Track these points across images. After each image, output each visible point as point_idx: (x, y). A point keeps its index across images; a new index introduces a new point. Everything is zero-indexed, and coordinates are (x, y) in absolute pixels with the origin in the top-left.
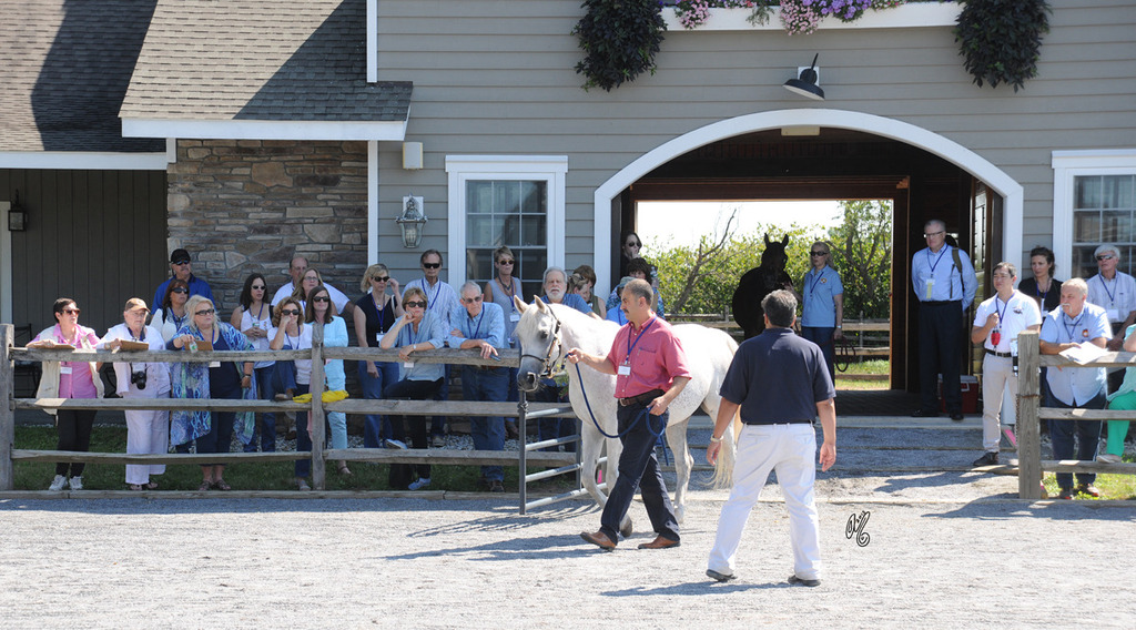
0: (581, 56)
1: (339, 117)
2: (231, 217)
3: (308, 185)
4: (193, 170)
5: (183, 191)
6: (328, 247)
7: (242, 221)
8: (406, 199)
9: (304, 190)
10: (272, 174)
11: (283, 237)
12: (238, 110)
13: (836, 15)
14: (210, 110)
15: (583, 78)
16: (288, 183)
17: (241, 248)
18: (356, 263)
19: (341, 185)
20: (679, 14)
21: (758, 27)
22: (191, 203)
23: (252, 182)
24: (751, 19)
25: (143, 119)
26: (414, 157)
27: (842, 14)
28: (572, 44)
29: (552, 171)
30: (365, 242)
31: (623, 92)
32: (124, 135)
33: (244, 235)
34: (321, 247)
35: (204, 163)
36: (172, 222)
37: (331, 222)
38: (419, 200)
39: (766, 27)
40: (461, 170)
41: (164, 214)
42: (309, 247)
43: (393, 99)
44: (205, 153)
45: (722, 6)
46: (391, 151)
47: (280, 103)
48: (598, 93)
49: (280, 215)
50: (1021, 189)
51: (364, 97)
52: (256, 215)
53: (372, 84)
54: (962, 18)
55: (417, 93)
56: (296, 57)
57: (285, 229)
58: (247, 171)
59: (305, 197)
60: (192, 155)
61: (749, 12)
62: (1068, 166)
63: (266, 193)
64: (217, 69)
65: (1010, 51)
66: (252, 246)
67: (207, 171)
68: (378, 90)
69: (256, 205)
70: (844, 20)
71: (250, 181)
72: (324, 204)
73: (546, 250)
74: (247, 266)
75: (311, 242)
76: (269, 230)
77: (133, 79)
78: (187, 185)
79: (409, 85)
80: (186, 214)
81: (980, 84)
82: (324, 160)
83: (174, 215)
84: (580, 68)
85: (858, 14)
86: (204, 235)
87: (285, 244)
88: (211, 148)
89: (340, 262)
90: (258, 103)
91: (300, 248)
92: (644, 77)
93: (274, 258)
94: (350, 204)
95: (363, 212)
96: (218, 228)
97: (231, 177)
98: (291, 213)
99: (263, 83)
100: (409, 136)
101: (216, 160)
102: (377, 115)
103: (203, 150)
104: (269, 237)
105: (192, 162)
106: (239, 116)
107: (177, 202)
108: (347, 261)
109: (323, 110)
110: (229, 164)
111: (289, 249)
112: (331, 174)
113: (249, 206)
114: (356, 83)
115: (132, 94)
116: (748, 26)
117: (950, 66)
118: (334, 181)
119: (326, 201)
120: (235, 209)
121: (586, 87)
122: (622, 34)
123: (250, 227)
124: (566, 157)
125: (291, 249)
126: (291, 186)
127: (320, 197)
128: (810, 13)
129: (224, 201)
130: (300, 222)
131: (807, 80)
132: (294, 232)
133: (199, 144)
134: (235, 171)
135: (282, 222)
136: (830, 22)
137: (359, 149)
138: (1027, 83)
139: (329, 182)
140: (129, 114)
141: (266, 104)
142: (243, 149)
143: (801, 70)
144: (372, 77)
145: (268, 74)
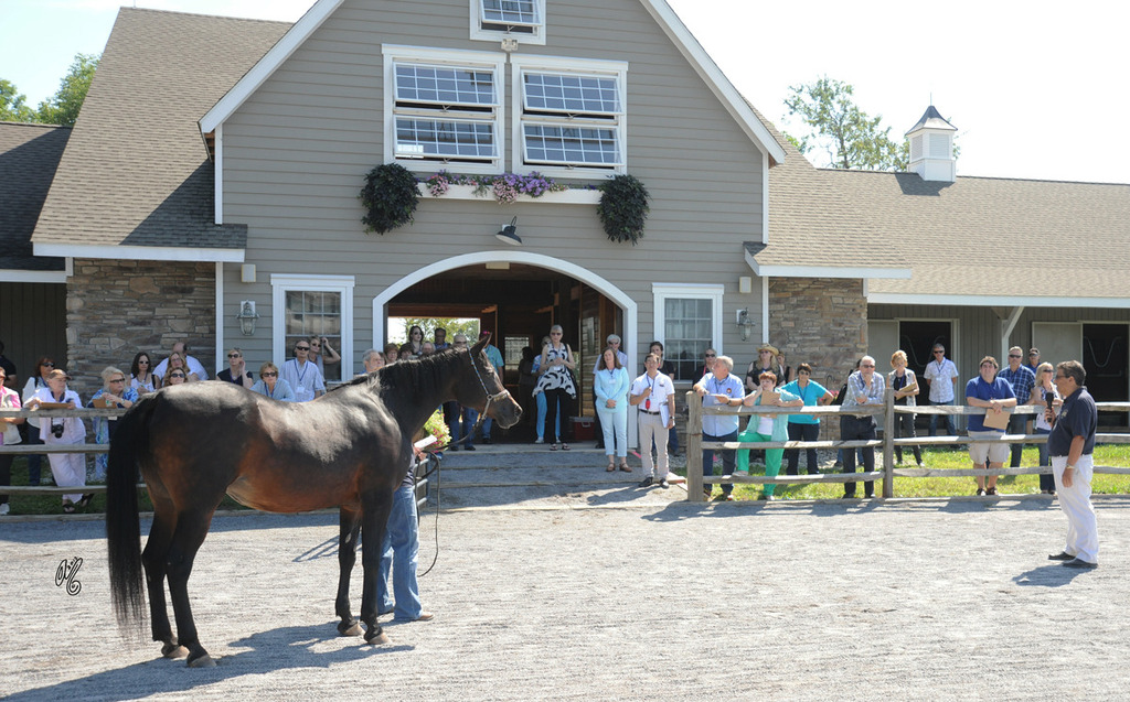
0: (364, 213)
1: (197, 245)
2: (114, 314)
3: (171, 293)
4: (86, 282)
5: (78, 296)
6: (186, 335)
7: (122, 317)
8: (243, 303)
9: (168, 296)
10: (144, 284)
11: (154, 329)
12: (122, 239)
13: (527, 193)
14: (102, 239)
15: (366, 226)
16: (156, 291)
17: (121, 335)
18: (206, 346)
19: (194, 293)
20: (429, 187)
21: (480, 198)
22: (85, 303)
23: (130, 291)
24: (475, 192)
25: (50, 243)
26: (249, 274)
27: (533, 193)
28: (358, 204)
29: (344, 286)
30: (213, 332)
31: (391, 236)
32: (35, 254)
33: (124, 326)
34: (180, 335)
35: (94, 277)
36: (69, 317)
37: (187, 318)
38: (253, 304)
39: (485, 198)
40: (281, 284)
41: (65, 312)
42: (171, 335)
43: (234, 235)
44: (95, 270)
45: (457, 183)
46: (233, 270)
47: (154, 236)
48: (375, 236)
49: (151, 313)
50: (636, 305)
51: (214, 233)
52: (132, 313)
53: (219, 225)
54: (603, 199)
55: (251, 232)
56: (161, 207)
57: (154, 322)
58: (126, 283)
59: (168, 301)
60: (85, 271)
61: (473, 188)
62: (662, 292)
63: (140, 298)
64: (106, 212)
65: (632, 220)
66: (130, 334)
67: (99, 282)
68: (223, 229)
69: (132, 306)
70: (534, 196)
71: (128, 289)
72: (182, 307)
73: (340, 338)
74: (126, 347)
75: (173, 331)
76: (142, 323)
77: (40, 217)
78: (81, 292)
79: (245, 227)
80: (80, 312)
81: (613, 240)
82: (182, 276)
83: (72, 313)
84: (365, 220)
85: (541, 193)
86: (94, 326)
87: (155, 333)
88: (100, 267)
89: (194, 345)
90: (138, 235)
91: (165, 335)
92: (406, 226)
93: (147, 342)
94: (202, 306)
95: (211, 312)
96: (105, 322)
97: (114, 287)
98: (159, 312)
99: (139, 223)
100: (247, 260)
101: (103, 275)
102: (225, 245)
103: (93, 268)
104: (142, 328)
105: (85, 276)
106: (123, 243)
107: (74, 303)
108: (198, 345)
109: (185, 241)
110: (113, 278)
111: (157, 336)
112: (188, 285)
113: (128, 306)
114: (208, 224)
115: (40, 226)
116: (473, 197)
117: (594, 228)
118: (190, 291)
119: (184, 304)
120: (117, 308)
121: (367, 232)
122: (394, 197)
123: (128, 321)
124: (353, 277)
125: (159, 336)
126: (158, 292)
127: (179, 301)
128: (513, 191)
129: (111, 303)
130: (165, 318)
131: (510, 232)
132: (160, 324)
133: (90, 263)
134: (117, 283)
135: (152, 318)
136: (524, 198)
137: (208, 269)
138: (639, 240)
139: (186, 291)
140: (39, 240)
141: (142, 235)
142: (124, 267)
143: (504, 226)
144: (219, 220)
145: (143, 217)
